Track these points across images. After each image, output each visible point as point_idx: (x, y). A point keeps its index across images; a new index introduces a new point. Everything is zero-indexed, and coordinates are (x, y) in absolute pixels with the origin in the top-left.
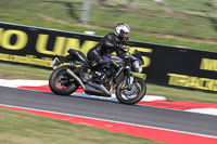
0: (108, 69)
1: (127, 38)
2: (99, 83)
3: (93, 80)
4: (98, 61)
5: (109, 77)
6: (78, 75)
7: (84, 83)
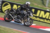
0: (22, 15)
1: (29, 6)
2: (19, 19)
3: (17, 18)
4: (19, 12)
5: (22, 17)
6: (13, 16)
7: (14, 18)
